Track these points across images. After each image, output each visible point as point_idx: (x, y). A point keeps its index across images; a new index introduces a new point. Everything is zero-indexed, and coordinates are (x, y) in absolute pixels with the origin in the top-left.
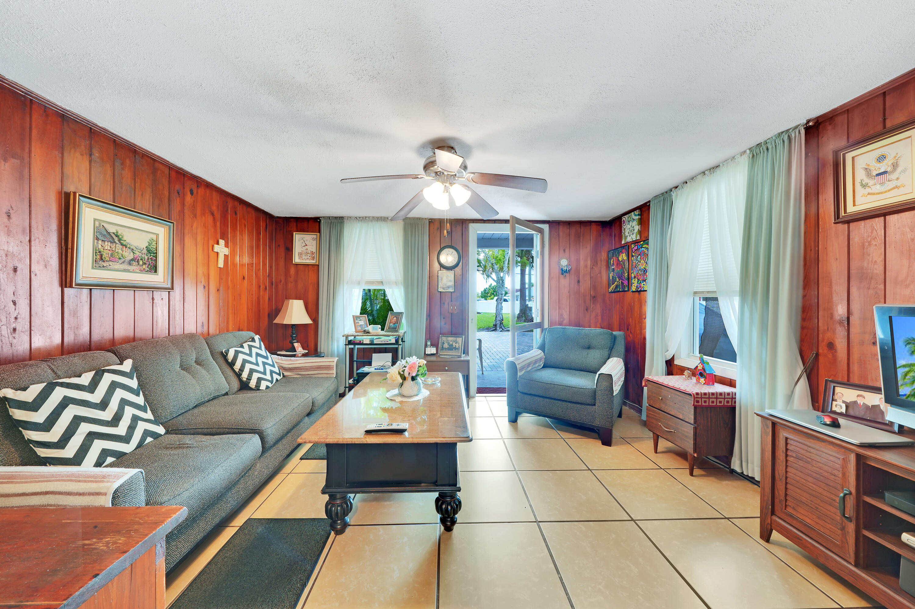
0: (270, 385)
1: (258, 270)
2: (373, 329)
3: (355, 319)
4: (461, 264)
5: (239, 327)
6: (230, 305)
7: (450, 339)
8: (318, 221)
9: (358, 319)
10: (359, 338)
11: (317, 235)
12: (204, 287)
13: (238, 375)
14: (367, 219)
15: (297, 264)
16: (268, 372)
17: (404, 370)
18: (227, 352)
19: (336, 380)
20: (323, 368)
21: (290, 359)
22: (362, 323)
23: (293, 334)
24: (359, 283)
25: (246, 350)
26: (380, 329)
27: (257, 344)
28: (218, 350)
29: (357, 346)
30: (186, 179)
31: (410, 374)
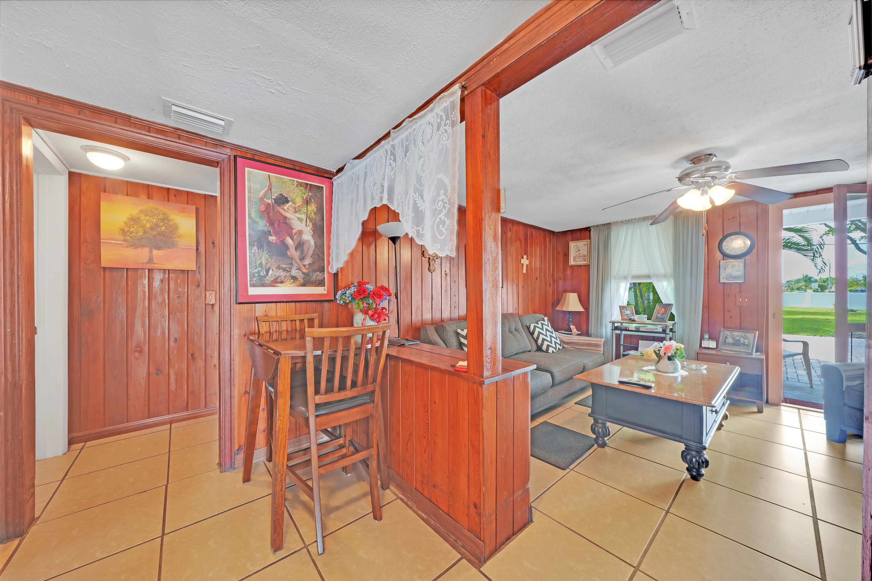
0: (554, 350)
1: (545, 272)
2: (639, 318)
3: (622, 309)
4: (755, 250)
5: (534, 311)
6: (530, 297)
7: (736, 334)
8: (588, 230)
9: (624, 309)
10: (625, 325)
11: (588, 241)
12: (516, 286)
13: (536, 341)
14: (633, 220)
15: (572, 266)
16: (553, 342)
17: (660, 350)
18: (530, 326)
19: (603, 355)
20: (592, 345)
21: (568, 336)
22: (628, 312)
23: (570, 318)
24: (625, 278)
25: (540, 326)
26: (647, 319)
27: (546, 323)
28: (525, 324)
29: (624, 332)
30: (508, 223)
31: (666, 354)
